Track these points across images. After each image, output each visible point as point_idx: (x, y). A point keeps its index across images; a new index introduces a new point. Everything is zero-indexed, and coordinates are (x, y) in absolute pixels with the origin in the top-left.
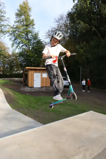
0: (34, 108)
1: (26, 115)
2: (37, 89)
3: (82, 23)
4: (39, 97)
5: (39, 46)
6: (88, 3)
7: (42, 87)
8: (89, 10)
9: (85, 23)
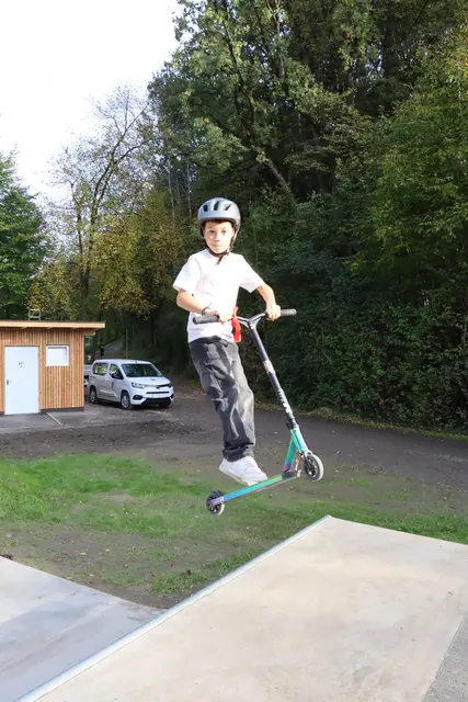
0: (34, 516)
1: (10, 557)
2: (20, 424)
3: (215, 130)
4: (42, 461)
5: (20, 219)
6: (237, 51)
7: (44, 412)
8: (241, 81)
9: (226, 131)
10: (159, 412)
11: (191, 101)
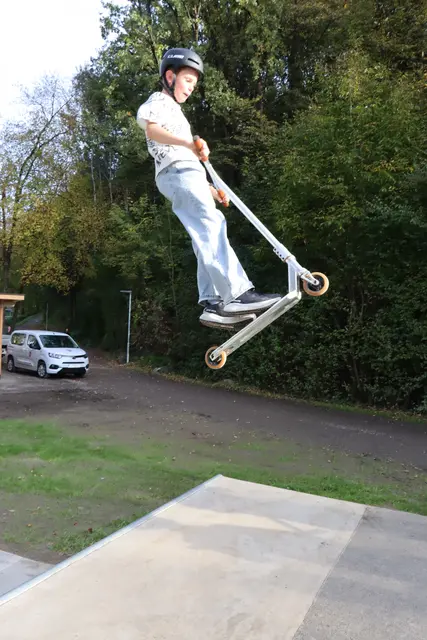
6: (159, 52)
10: (74, 381)
11: (114, 96)
